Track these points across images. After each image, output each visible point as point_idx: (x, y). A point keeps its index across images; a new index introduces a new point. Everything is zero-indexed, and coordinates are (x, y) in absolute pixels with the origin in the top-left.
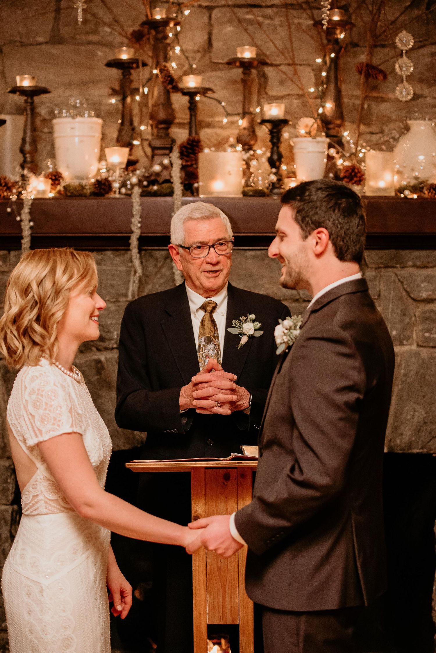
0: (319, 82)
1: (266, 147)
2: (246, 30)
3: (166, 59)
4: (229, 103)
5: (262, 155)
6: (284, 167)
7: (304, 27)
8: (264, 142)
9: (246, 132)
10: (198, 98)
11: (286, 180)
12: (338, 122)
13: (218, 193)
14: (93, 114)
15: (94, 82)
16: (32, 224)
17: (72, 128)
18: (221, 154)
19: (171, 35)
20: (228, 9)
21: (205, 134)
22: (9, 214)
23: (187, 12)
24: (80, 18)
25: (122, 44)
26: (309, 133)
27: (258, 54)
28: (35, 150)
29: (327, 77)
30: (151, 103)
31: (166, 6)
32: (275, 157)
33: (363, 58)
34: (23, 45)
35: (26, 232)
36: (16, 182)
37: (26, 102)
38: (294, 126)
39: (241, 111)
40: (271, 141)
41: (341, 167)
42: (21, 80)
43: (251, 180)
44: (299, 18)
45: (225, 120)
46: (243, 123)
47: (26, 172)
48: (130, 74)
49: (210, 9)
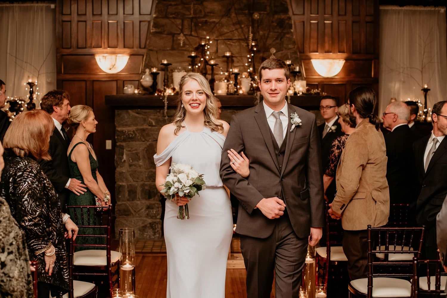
0: (248, 62)
1: (233, 81)
2: (228, 47)
3: (205, 55)
4: (222, 68)
5: (232, 83)
6: (238, 87)
7: (244, 46)
8: (233, 79)
9: (228, 77)
10: (214, 67)
11: (239, 90)
12: (254, 74)
13: (220, 94)
14: (184, 71)
15: (184, 62)
16: (167, 102)
17: (179, 75)
18: (221, 83)
19: (206, 48)
20: (222, 40)
21: (216, 77)
22: (161, 99)
23: (211, 42)
24: (182, 45)
25: (192, 51)
26: (245, 77)
27: (231, 54)
28: (168, 81)
29: (251, 61)
30: (201, 68)
31: (205, 39)
32: (236, 84)
33: (261, 55)
34: (163, 50)
35: (166, 105)
36: (163, 91)
37: (165, 68)
38: (241, 75)
39: (226, 70)
40: (235, 79)
41: (254, 87)
42: (164, 61)
43: (229, 90)
44: (243, 43)
45: (222, 73)
46: (226, 74)
47: (165, 88)
48: (195, 60)
49: (217, 40)
